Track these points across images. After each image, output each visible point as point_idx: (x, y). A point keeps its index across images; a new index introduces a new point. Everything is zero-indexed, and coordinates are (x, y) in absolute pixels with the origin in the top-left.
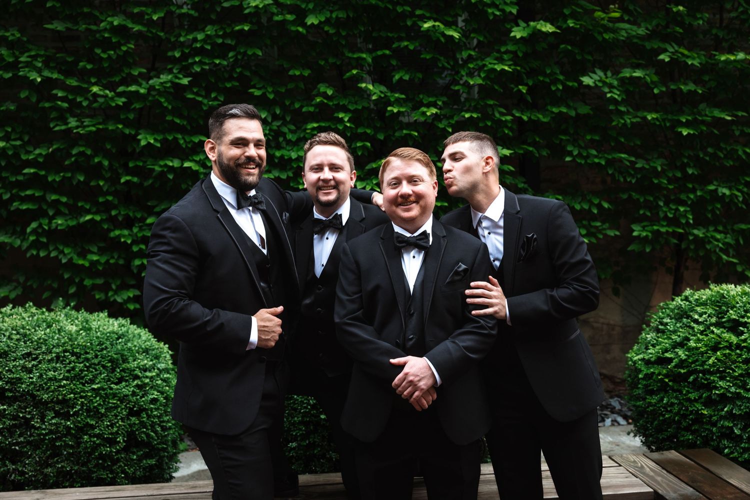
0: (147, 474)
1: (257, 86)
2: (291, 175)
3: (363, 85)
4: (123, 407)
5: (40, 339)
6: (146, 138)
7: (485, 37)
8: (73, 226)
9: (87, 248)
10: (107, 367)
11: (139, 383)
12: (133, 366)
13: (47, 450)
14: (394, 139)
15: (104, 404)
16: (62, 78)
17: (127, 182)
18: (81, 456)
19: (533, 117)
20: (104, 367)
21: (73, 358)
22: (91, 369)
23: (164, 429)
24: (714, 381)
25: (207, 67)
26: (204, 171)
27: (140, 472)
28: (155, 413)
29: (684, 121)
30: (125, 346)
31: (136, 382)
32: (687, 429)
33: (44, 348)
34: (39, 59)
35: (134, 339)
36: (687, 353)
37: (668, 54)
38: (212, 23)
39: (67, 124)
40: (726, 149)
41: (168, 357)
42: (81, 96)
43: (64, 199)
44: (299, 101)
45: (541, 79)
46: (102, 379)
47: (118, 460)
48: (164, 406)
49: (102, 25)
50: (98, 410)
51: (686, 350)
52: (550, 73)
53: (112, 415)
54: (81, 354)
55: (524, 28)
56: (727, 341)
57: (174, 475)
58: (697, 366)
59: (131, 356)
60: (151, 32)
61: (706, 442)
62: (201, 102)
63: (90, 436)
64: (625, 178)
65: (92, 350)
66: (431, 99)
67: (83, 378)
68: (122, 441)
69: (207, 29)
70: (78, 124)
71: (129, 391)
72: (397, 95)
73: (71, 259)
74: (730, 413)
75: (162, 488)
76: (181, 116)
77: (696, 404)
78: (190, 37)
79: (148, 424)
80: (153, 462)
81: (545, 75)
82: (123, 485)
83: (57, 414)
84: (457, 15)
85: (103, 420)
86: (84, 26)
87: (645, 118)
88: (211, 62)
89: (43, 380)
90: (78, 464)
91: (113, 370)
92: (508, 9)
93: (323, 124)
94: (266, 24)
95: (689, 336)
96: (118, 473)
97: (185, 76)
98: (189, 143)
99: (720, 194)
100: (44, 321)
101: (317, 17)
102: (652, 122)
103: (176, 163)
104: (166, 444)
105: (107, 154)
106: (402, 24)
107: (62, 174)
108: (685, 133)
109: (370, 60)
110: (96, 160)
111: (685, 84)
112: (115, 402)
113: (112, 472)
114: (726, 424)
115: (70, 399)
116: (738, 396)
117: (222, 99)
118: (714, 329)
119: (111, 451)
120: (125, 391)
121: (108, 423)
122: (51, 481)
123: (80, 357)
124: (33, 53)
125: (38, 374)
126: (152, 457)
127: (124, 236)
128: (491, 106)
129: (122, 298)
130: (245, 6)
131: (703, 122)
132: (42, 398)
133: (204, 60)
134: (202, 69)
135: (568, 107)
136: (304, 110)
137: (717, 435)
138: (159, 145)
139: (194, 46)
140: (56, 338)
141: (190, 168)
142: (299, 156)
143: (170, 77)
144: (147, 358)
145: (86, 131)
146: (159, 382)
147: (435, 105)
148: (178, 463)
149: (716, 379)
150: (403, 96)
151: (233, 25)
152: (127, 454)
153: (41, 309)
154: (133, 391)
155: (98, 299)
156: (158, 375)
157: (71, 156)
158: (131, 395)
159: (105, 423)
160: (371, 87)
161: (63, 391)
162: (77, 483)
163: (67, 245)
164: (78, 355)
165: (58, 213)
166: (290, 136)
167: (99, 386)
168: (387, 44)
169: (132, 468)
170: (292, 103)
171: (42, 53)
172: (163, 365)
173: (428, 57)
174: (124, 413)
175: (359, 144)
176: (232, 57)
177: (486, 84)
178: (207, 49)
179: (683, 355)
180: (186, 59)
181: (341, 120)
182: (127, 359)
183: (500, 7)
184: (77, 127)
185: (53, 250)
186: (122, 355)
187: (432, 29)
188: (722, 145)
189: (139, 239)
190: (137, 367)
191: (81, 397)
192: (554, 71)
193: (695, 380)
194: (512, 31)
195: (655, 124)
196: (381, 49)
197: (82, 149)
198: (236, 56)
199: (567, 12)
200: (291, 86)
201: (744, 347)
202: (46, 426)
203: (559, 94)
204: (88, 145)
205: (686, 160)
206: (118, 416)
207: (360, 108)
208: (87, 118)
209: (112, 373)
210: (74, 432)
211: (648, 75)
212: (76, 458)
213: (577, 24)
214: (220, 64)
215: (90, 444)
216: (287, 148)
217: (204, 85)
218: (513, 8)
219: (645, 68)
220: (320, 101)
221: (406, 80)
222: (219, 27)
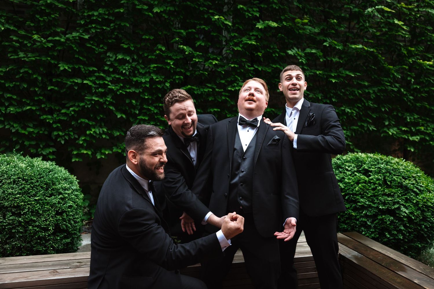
0: (65, 247)
2: (141, 91)
3: (181, 46)
4: (53, 210)
5: (3, 171)
6: (63, 66)
7: (243, 27)
8: (19, 112)
9: (27, 124)
10: (44, 187)
11: (62, 197)
12: (58, 187)
13: (6, 234)
14: (195, 75)
15: (42, 208)
16: (16, 29)
17: (51, 89)
18: (27, 238)
19: (263, 69)
20: (42, 187)
21: (24, 182)
22: (34, 189)
23: (76, 222)
24: (358, 199)
25: (99, 30)
27: (61, 246)
28: (71, 213)
30: (54, 176)
31: (60, 196)
32: (344, 222)
33: (6, 176)
34: (2, 18)
35: (59, 172)
36: (344, 185)
37: (327, 43)
38: (103, 7)
39: (18, 55)
40: (350, 90)
41: (77, 183)
42: (27, 40)
43: (15, 97)
44: (146, 52)
45: (269, 50)
46: (40, 194)
47: (49, 240)
48: (76, 210)
49: (41, 2)
50: (38, 212)
52: (272, 48)
53: (46, 215)
54: (28, 180)
55: (262, 24)
56: (364, 179)
57: (79, 247)
58: (349, 191)
59: (57, 182)
60: (69, 9)
61: (353, 229)
62: (94, 49)
63: (33, 226)
65: (35, 178)
66: (214, 56)
67: (29, 193)
68: (52, 229)
69: (99, 10)
70: (24, 55)
71: (56, 201)
72: (198, 53)
73: (18, 130)
74: (366, 214)
75: (76, 255)
76: (83, 56)
77: (349, 210)
79: (66, 220)
80: (68, 240)
81: (270, 48)
82: (51, 254)
83: (13, 214)
85: (41, 217)
86: (30, 2)
87: (315, 73)
88: (101, 28)
89: (5, 194)
90: (25, 242)
91: (47, 189)
92: (255, 14)
93: (159, 65)
95: (345, 177)
96: (49, 247)
97: (86, 35)
98: (87, 70)
99: (347, 112)
100: (5, 161)
101: (159, 9)
102: (319, 75)
103: (79, 81)
104: (76, 231)
105: (41, 74)
106: (202, 17)
107: (14, 83)
108: (334, 81)
109: (185, 34)
110: (34, 76)
111: (334, 58)
112: (48, 207)
113: (45, 247)
114: (364, 219)
115: (22, 205)
116: (370, 206)
117: (106, 48)
118: (357, 174)
119: (45, 235)
120: (54, 201)
121: (44, 219)
122: (8, 252)
123: (28, 182)
125: (2, 191)
126: (68, 238)
127: (48, 119)
128: (243, 62)
129: (46, 152)
131: (342, 77)
132: (4, 205)
133: (97, 27)
134: (96, 31)
135: (280, 65)
136: (149, 57)
137: (359, 225)
138: (70, 70)
139: (92, 18)
140: (13, 170)
141: (87, 84)
142: (146, 81)
143: (78, 34)
144: (66, 183)
145: (29, 60)
146: (73, 196)
147: (217, 60)
148: (81, 241)
149: (359, 198)
150: (201, 54)
151: (114, 10)
152: (54, 237)
153: (3, 154)
154: (59, 201)
155: (32, 152)
156: (72, 193)
157: (20, 73)
158: (58, 203)
159: (42, 219)
160: (185, 47)
161: (18, 200)
162: (24, 253)
163: (16, 123)
164: (27, 180)
165: (11, 105)
166: (141, 71)
167: (39, 198)
168: (194, 26)
169: (57, 244)
170: (143, 54)
171: (5, 14)
172: (75, 187)
173: (215, 34)
174: (53, 213)
175: (177, 77)
176: (112, 26)
177: (242, 50)
178: (100, 21)
179: (342, 186)
180: (87, 26)
181: (169, 64)
182: (55, 183)
183: (251, 12)
184: (24, 57)
185: (7, 125)
186: (52, 181)
187: (217, 20)
188: (348, 88)
189: (57, 121)
190: (61, 188)
191: (28, 204)
192: (274, 47)
193: (348, 198)
194: (256, 25)
195: (320, 76)
196: (191, 29)
197: (26, 70)
198: (114, 26)
201: (372, 182)
202: (6, 220)
203: (276, 59)
204: (30, 68)
205: (332, 95)
206: (50, 215)
207: (179, 58)
208: (30, 53)
209: (46, 191)
210: (23, 224)
211: (318, 52)
212: (24, 239)
213: (288, 24)
214: (106, 29)
215: (33, 231)
216: (140, 77)
217: (96, 40)
218: (257, 13)
219: (317, 48)
220: (158, 53)
221: (203, 46)
222: (106, 10)
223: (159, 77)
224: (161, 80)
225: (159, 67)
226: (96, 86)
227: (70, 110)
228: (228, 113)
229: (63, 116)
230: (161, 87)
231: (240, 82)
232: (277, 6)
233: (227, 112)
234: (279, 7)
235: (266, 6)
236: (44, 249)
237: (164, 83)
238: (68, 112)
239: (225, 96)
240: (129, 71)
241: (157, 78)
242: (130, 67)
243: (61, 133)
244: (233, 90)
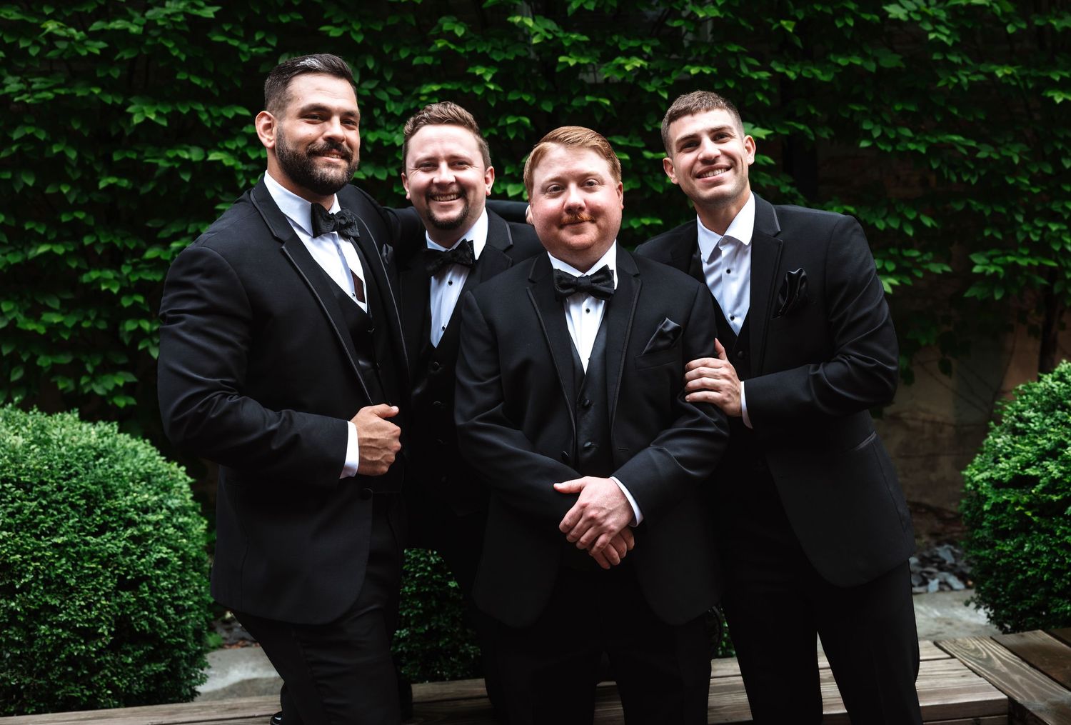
0: (152, 688)
1: (335, 21)
2: (393, 174)
3: (517, 19)
4: (108, 574)
6: (143, 111)
8: (17, 265)
9: (42, 302)
10: (79, 505)
11: (136, 533)
12: (124, 504)
14: (569, 110)
15: (75, 569)
17: (110, 188)
18: (36, 661)
19: (805, 74)
20: (73, 506)
21: (19, 492)
22: (51, 511)
23: (180, 610)
26: (245, 167)
27: (140, 685)
28: (164, 583)
29: (1057, 79)
30: (110, 470)
31: (129, 531)
35: (126, 457)
39: (2, 87)
41: (186, 487)
42: (27, 38)
44: (406, 45)
45: (819, 8)
46: (70, 527)
47: (101, 666)
48: (180, 572)
50: (64, 580)
51: (1061, 463)
53: (88, 589)
54: (32, 485)
57: (199, 689)
59: (120, 487)
62: (236, 50)
63: (52, 626)
64: (958, 176)
65: (52, 477)
66: (633, 43)
67: (36, 526)
68: (106, 633)
70: (22, 86)
71: (119, 547)
72: (574, 36)
73: (14, 321)
75: (178, 711)
76: (202, 74)
79: (151, 603)
80: (161, 667)
82: (110, 707)
85: (74, 597)
87: (991, 75)
90: (30, 674)
91: (90, 512)
93: (448, 87)
96: (100, 688)
97: (209, 4)
98: (218, 118)
102: (1004, 81)
103: (195, 155)
104: (183, 637)
105: (73, 139)
108: (1059, 100)
110: (56, 150)
112: (94, 566)
113: (90, 686)
115: (15, 562)
117: (273, 43)
119: (88, 651)
120: (111, 547)
121: (83, 603)
123: (31, 490)
126: (159, 660)
127: (106, 281)
128: (734, 54)
129: (104, 388)
135: (865, 56)
136: (416, 61)
138: (164, 123)
141: (219, 162)
143: (182, 5)
144: (149, 489)
145: (37, 99)
146: (171, 531)
147: (639, 53)
148: (206, 669)
150: (585, 38)
152: (116, 655)
154: (125, 548)
155: (63, 390)
156: (168, 519)
157: (10, 142)
158: (122, 553)
159: (77, 603)
160: (529, 22)
162: (30, 706)
163: (7, 299)
164: (28, 486)
166: (391, 107)
167: (65, 538)
169: (125, 678)
170: (396, 50)
172: (176, 501)
174: (110, 585)
175: (510, 120)
177: (726, 17)
179: (1055, 471)
181: (479, 80)
182: (113, 492)
184: (21, 93)
186: (105, 486)
189: (133, 286)
190: (131, 506)
191: (35, 559)
195: (1009, 84)
197: (29, 130)
200: (392, 20)
203: (848, 35)
204: (40, 123)
206: (99, 590)
207: (512, 58)
208: (37, 76)
209: (88, 516)
210: (22, 619)
212: (24, 663)
215: (52, 640)
216: (388, 127)
217: (242, 19)
220: (442, 47)
221: (589, 11)
226: (250, 168)
227: (172, 250)
229: (151, 269)
236: (88, 693)
238: (165, 256)
243: (146, 326)
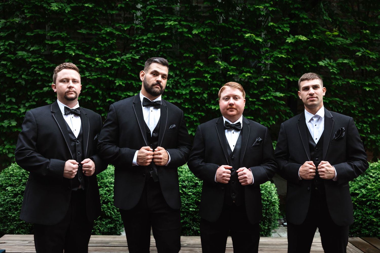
0: (109, 231)
2: (182, 101)
3: (217, 62)
6: (119, 82)
7: (274, 42)
11: (108, 189)
12: (106, 181)
16: (84, 54)
17: (109, 101)
19: (295, 80)
25: (147, 51)
27: (106, 230)
29: (367, 84)
31: (107, 189)
32: (366, 228)
34: (74, 46)
36: (366, 191)
37: (361, 52)
38: (151, 32)
39: (84, 74)
42: (92, 62)
44: (187, 68)
45: (300, 62)
49: (102, 31)
51: (366, 190)
52: (304, 60)
55: (292, 38)
58: (371, 197)
59: (105, 177)
60: (124, 35)
61: (375, 235)
64: (337, 110)
66: (248, 70)
69: (148, 34)
70: (89, 74)
72: (232, 67)
75: (116, 237)
76: (134, 73)
77: (370, 216)
78: (141, 38)
79: (111, 208)
80: (112, 226)
81: (302, 60)
82: (98, 235)
84: (261, 32)
86: (94, 32)
87: (348, 82)
88: (149, 49)
92: (285, 29)
93: (198, 79)
94: (174, 34)
95: (368, 183)
96: (96, 230)
97: (138, 55)
98: (138, 85)
101: (197, 30)
102: (352, 84)
103: (131, 94)
104: (118, 218)
105: (101, 89)
106: (236, 35)
107: (81, 97)
108: (368, 90)
109: (220, 51)
110: (96, 91)
111: (368, 67)
120: (102, 192)
124: (72, 43)
126: (112, 224)
128: (275, 73)
130: (166, 25)
131: (377, 85)
133: (146, 48)
134: (145, 53)
136: (190, 72)
138: (124, 85)
139: (142, 42)
142: (186, 93)
143: (130, 55)
145: (93, 78)
147: (250, 73)
150: (235, 68)
151: (160, 33)
152: (101, 221)
154: (105, 193)
157: (86, 89)
160: (220, 63)
166: (182, 84)
168: (229, 44)
169: (103, 228)
170: (184, 69)
171: (76, 43)
173: (247, 50)
175: (214, 89)
176: (158, 47)
177: (274, 63)
178: (148, 43)
179: (364, 192)
180: (138, 48)
181: (206, 77)
182: (103, 178)
183: (282, 28)
184: (89, 76)
187: (249, 37)
190: (107, 182)
192: (306, 59)
193: (370, 204)
194: (286, 39)
195: (353, 85)
196: (226, 46)
197: (90, 86)
198: (160, 47)
199: (313, 31)
203: (308, 69)
204: (93, 84)
205: (367, 103)
207: (215, 72)
208: (93, 72)
211: (351, 62)
213: (317, 37)
214: (153, 50)
216: (181, 89)
218: (287, 29)
219: (349, 59)
220: (197, 69)
221: (237, 60)
222: (153, 34)
223: (198, 89)
224: (200, 91)
225: (198, 80)
228: (262, 121)
230: (199, 98)
231: (272, 92)
232: (307, 21)
233: (260, 120)
234: (310, 22)
235: (296, 22)
237: (203, 94)
239: (259, 105)
240: (172, 84)
241: (196, 90)
242: (173, 81)
244: (265, 99)
